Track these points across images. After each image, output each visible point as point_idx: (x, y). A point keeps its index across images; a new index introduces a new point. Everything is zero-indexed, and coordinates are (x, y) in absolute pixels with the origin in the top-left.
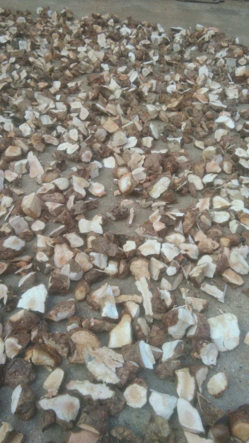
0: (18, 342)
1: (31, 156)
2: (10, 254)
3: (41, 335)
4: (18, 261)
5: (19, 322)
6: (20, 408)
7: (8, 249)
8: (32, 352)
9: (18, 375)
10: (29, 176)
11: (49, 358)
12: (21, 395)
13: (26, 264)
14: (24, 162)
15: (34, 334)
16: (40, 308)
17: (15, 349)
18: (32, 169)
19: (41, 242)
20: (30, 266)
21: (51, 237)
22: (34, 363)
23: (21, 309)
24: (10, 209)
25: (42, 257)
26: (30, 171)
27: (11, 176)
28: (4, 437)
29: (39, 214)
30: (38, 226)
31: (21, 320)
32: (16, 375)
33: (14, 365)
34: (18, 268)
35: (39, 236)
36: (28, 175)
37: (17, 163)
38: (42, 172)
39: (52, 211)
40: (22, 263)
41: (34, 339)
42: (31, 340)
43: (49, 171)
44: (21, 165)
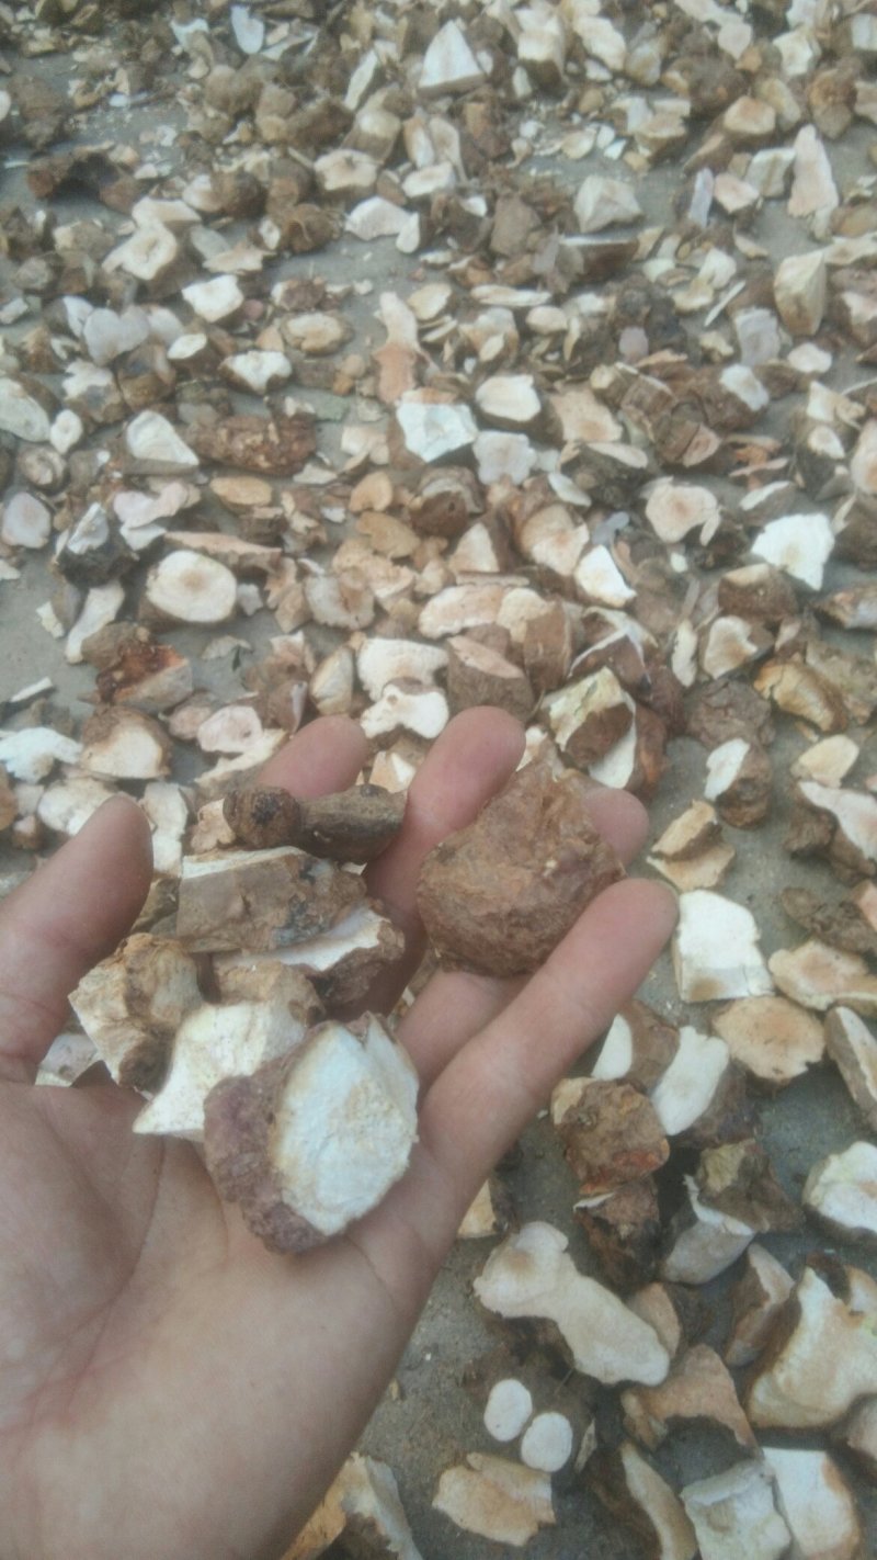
0: (749, 633)
1: (807, 144)
2: (730, 413)
3: (806, 644)
4: (743, 446)
5: (751, 589)
6: (738, 788)
7: (730, 397)
8: (783, 671)
9: (732, 717)
10: (786, 207)
11: (820, 704)
12: (746, 757)
13: (766, 455)
14: (786, 154)
15: (788, 632)
16: (811, 574)
17: (735, 654)
18: (801, 187)
19: (819, 404)
20: (780, 463)
21: (853, 397)
22: (780, 703)
23: (758, 560)
24: (722, 294)
25: (825, 443)
26: (794, 191)
27: (737, 194)
28: (698, 831)
29: (814, 327)
30: (810, 359)
31: (761, 585)
32: (726, 714)
33: (725, 690)
34: (742, 464)
35: (815, 386)
36: (783, 204)
37: (762, 157)
38: (834, 200)
39: (859, 325)
40: (757, 454)
41: (783, 648)
42: (773, 648)
43: (858, 201)
44: (775, 163)
